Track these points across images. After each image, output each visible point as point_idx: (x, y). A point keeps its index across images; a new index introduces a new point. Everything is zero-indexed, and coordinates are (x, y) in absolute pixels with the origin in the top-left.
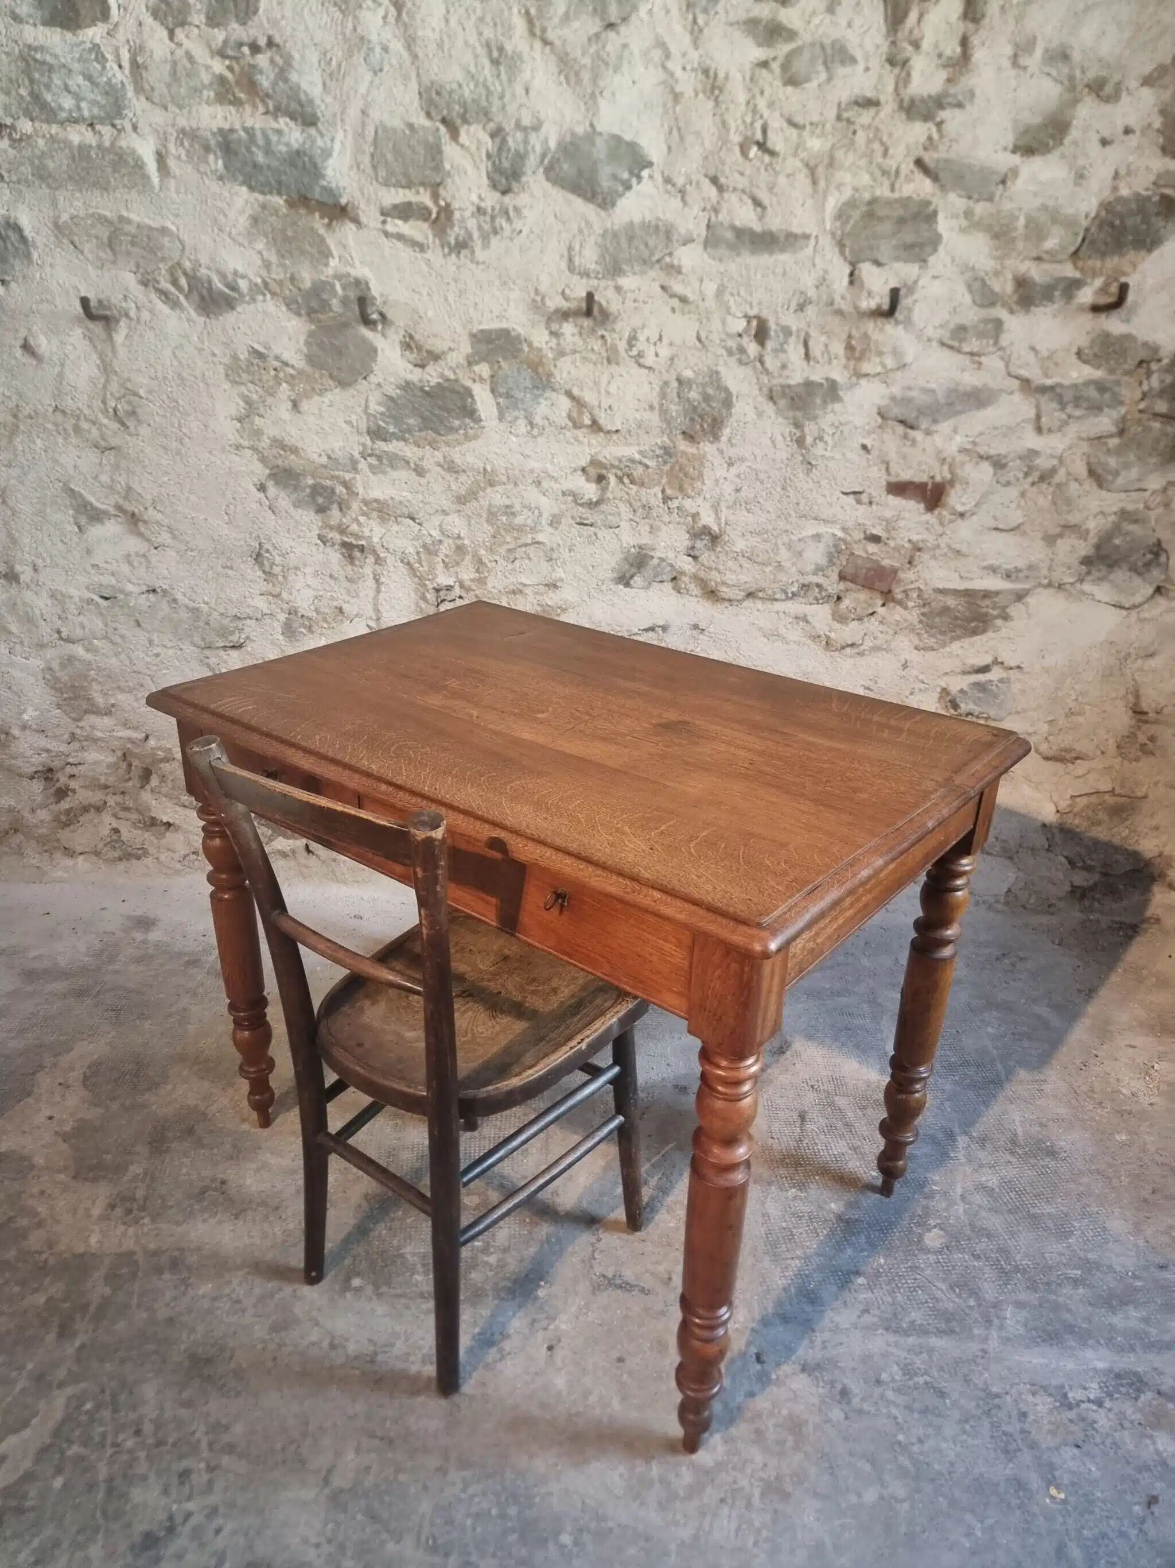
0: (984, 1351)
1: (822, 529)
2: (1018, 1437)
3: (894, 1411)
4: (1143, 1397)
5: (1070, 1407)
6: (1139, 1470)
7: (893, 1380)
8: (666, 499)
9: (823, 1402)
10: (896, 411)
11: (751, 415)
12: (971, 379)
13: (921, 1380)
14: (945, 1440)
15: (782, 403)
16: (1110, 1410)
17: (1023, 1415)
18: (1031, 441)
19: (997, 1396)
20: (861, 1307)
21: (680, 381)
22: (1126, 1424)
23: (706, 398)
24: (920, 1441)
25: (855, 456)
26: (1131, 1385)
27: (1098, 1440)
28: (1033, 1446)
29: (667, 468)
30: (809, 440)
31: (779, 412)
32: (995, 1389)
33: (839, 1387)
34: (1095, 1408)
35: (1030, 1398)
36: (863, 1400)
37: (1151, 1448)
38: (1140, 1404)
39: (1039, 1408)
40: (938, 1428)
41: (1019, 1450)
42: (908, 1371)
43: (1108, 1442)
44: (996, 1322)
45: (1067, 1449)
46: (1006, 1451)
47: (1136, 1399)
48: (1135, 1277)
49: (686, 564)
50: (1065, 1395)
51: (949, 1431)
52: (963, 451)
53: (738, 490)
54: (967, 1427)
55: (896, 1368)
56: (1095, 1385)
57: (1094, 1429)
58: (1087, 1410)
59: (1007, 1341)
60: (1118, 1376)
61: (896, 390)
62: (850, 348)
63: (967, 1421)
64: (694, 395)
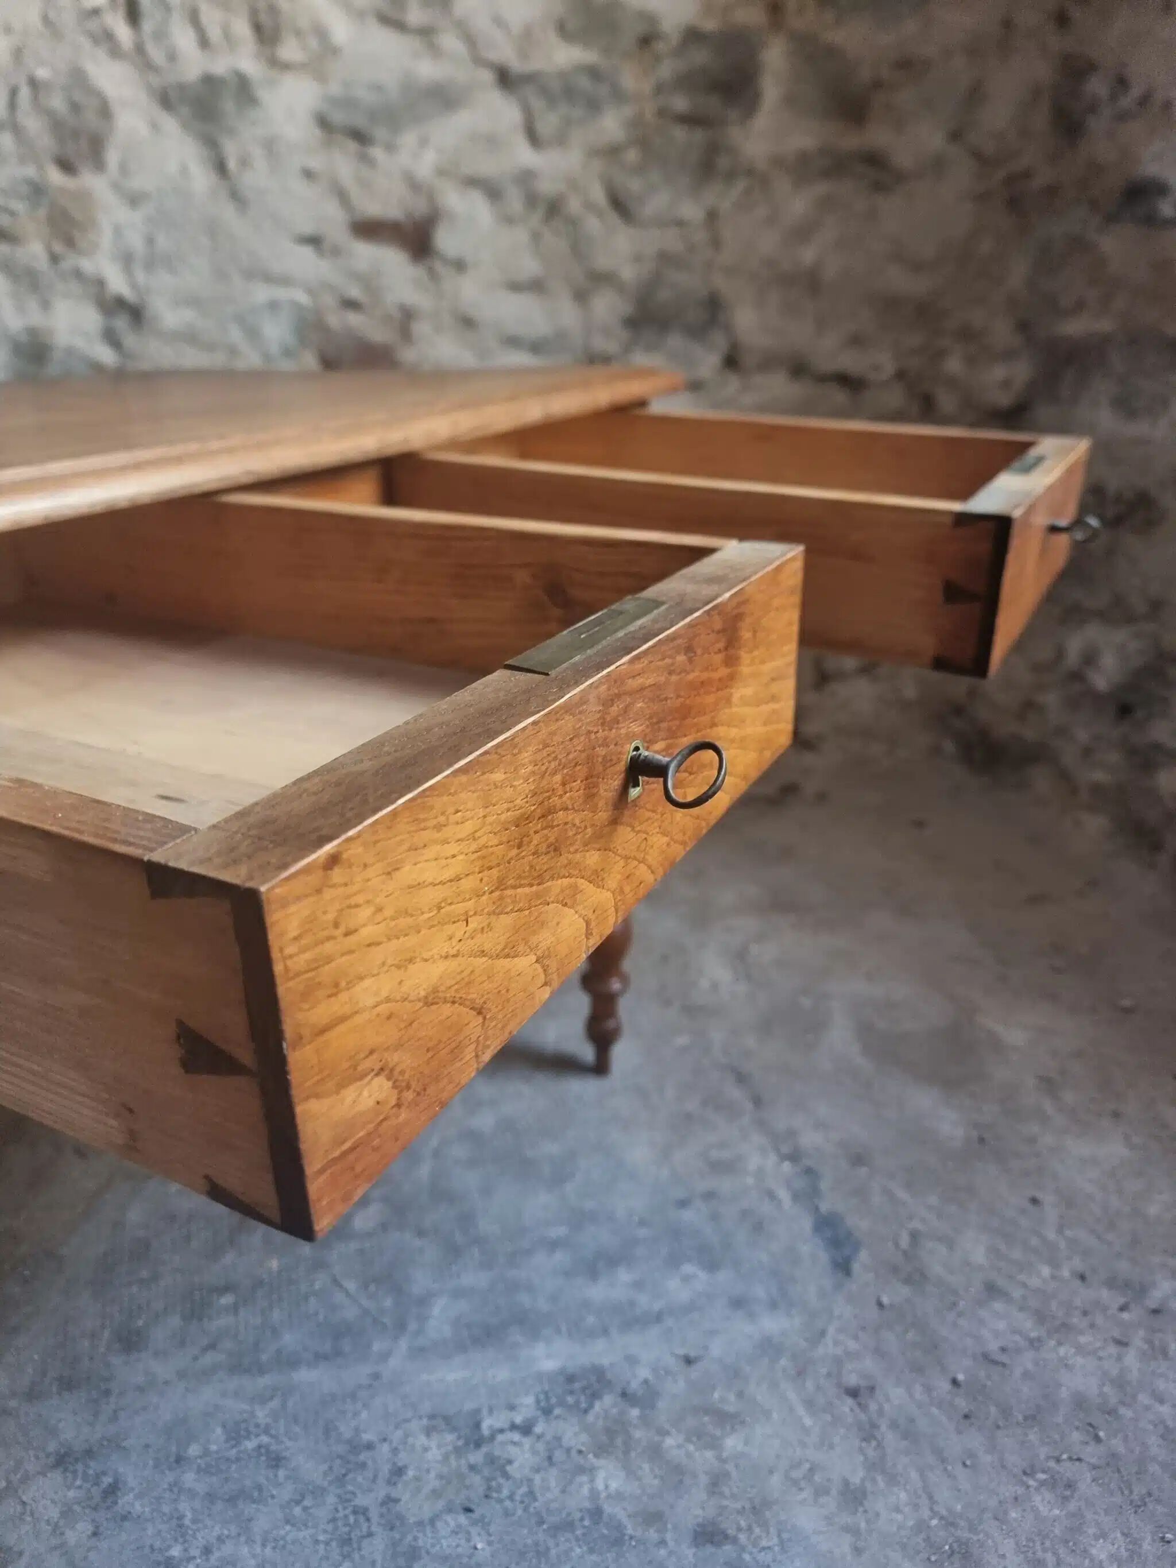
0: (376, 1376)
1: (281, 293)
2: (374, 1514)
3: (185, 1507)
4: (598, 1406)
5: (478, 1445)
6: (556, 1530)
7: (206, 1452)
8: (54, 259)
9: (64, 1514)
10: (338, 117)
11: (143, 129)
12: (428, 70)
13: (250, 1445)
14: (250, 1541)
15: (185, 110)
16: (539, 1437)
17: (399, 1471)
18: (526, 156)
19: (370, 1446)
20: (205, 1342)
21: (33, 83)
22: (559, 1455)
23: (75, 108)
24: (207, 1551)
25: (300, 187)
26: (584, 1389)
27: (505, 1492)
28: (394, 1522)
29: (42, 212)
30: (232, 164)
31: (185, 126)
32: (366, 1437)
33: (107, 1480)
34: (516, 1436)
35: (422, 1440)
36: (140, 1496)
37: (585, 1490)
38: (590, 1418)
39: (430, 1456)
40: (245, 1524)
41: (370, 1535)
42: (236, 1434)
43: (524, 1489)
44: (413, 1326)
45: (449, 1518)
46: (346, 1541)
47: (586, 1411)
48: (642, 1223)
49: (106, 355)
50: (478, 1425)
51: (261, 1524)
52: (441, 172)
53: (150, 241)
54: (297, 1511)
55: (219, 1431)
56: (530, 1400)
57: (506, 1476)
58: (503, 1444)
59: (419, 1352)
60: (571, 1379)
61: (335, 89)
62: (258, 28)
63: (298, 1502)
64: (57, 103)
